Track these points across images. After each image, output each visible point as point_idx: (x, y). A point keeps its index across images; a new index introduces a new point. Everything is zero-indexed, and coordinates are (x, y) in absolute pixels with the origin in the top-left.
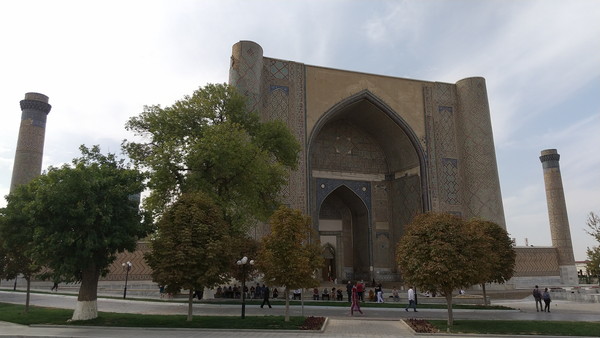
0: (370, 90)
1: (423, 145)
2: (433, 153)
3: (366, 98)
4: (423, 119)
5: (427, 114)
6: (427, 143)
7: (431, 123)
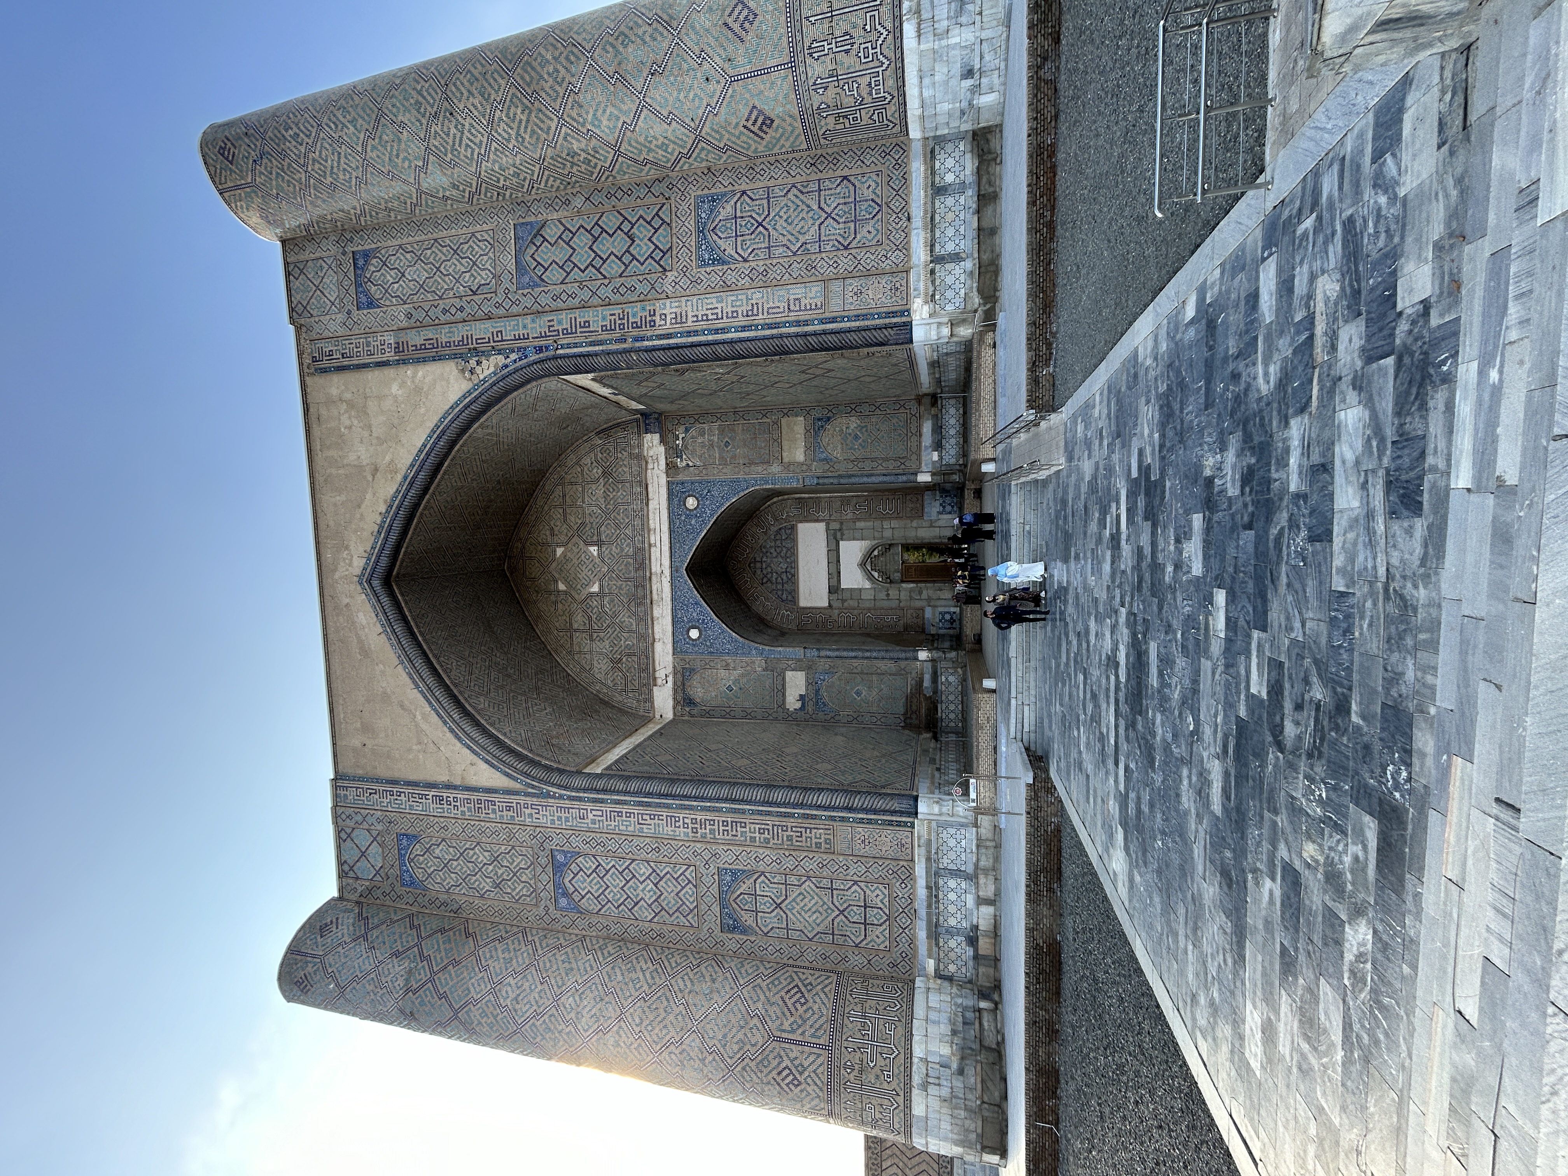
0: (358, 564)
1: (488, 368)
2: (510, 329)
3: (387, 582)
4: (410, 371)
5: (390, 355)
6: (479, 353)
7: (416, 338)
